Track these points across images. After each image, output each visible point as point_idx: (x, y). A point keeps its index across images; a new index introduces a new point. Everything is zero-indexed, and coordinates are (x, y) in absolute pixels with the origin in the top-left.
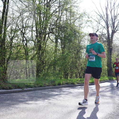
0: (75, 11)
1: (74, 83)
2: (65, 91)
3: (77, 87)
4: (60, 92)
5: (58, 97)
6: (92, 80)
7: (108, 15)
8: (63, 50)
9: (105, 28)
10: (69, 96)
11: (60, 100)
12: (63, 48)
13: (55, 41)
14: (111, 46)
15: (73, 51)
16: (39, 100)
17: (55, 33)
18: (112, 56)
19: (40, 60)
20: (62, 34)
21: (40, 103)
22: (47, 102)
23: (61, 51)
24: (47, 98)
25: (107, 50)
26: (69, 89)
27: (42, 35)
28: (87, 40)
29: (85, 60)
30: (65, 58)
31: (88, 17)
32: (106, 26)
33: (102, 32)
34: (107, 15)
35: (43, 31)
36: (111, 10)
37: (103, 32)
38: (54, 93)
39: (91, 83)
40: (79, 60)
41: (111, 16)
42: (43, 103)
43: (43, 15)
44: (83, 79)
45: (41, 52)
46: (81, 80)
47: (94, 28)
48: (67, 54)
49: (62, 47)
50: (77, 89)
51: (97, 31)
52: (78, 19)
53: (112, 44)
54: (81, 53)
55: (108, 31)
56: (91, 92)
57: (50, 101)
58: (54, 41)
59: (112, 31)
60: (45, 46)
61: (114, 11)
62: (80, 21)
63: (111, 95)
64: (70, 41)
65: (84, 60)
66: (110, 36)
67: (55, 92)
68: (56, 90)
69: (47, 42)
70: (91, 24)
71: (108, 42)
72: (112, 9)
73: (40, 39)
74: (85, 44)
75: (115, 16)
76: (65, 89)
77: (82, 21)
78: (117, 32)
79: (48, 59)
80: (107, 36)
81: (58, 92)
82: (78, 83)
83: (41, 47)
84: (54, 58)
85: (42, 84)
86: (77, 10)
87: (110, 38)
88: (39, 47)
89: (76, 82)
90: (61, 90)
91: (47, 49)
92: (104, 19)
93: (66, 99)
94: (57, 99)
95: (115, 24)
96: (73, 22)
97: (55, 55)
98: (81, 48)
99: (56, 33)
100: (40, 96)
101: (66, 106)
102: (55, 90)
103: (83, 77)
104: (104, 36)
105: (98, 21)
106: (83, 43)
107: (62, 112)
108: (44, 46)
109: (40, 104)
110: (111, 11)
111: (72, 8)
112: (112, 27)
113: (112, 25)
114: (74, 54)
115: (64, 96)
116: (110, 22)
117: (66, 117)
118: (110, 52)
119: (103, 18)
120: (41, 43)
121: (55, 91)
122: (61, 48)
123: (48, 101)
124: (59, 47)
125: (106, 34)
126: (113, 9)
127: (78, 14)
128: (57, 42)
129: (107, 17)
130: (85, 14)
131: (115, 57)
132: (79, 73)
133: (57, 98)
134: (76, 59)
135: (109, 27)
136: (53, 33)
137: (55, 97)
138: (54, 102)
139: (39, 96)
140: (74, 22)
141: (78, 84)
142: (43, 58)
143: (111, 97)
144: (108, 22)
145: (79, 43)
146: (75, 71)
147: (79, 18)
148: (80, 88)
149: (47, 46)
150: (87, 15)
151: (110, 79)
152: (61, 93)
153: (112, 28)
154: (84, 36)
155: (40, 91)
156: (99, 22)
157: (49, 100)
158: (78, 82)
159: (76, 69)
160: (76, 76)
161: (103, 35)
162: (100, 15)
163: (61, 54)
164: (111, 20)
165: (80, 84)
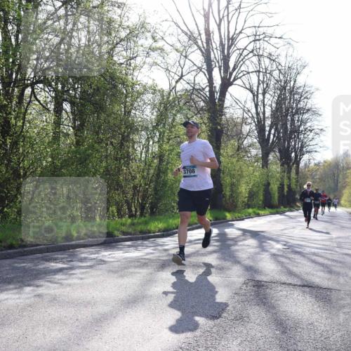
0: (116, 17)
1: (112, 232)
2: (85, 258)
3: (121, 245)
4: (71, 261)
5: (64, 277)
6: (164, 222)
7: (212, 35)
8: (79, 134)
9: (201, 70)
10: (99, 273)
11: (70, 285)
12: (78, 130)
13: (55, 109)
14: (220, 124)
15: (107, 139)
16: (7, 290)
17: (53, 83)
18: (222, 151)
19: (7, 166)
20: (76, 86)
21: (7, 299)
22: (29, 294)
23: (73, 138)
24: (32, 283)
25: (209, 135)
26: (97, 252)
27: (13, 90)
28: (149, 107)
29: (146, 164)
30: (85, 161)
31: (153, 38)
32: (205, 66)
33: (193, 82)
34: (208, 33)
35: (14, 76)
36: (220, 20)
37: (196, 82)
38: (53, 264)
39: (164, 231)
40: (128, 164)
41: (220, 36)
42: (17, 296)
43: (16, 28)
44: (140, 221)
45: (8, 141)
46: (133, 224)
47: (172, 70)
48: (91, 147)
49: (75, 125)
50: (121, 252)
51: (180, 79)
52: (122, 43)
53: (223, 117)
54: (134, 143)
55: (210, 80)
56: (162, 257)
57: (40, 289)
58: (51, 107)
59: (223, 79)
60: (23, 123)
61: (229, 22)
62: (130, 49)
63: (220, 263)
64: (99, 108)
65: (142, 165)
66: (217, 95)
67: (56, 263)
68: (59, 256)
69: (29, 111)
70: (161, 58)
71: (211, 111)
72: (223, 17)
73: (5, 102)
74: (145, 116)
75: (231, 37)
76: (84, 253)
77: (136, 48)
78: (235, 83)
79: (32, 164)
80: (208, 94)
81: (64, 263)
82: (124, 233)
83: (10, 127)
84: (50, 159)
85: (14, 238)
86: (120, 16)
87: (217, 101)
88: (5, 125)
89: (118, 230)
90: (73, 255)
91: (27, 132)
92: (198, 46)
93: (91, 280)
94: (61, 284)
95: (229, 61)
96: (109, 53)
97: (54, 150)
98: (132, 128)
99: (56, 84)
100: (8, 276)
101: (89, 303)
102: (56, 256)
103: (138, 213)
104: (199, 93)
105: (181, 50)
106: (137, 113)
107: (77, 320)
108: (20, 124)
109: (10, 301)
110: (218, 22)
111: (106, 8)
112: (222, 68)
113: (221, 63)
114: (110, 148)
115: (83, 273)
116: (216, 55)
117: (87, 336)
118: (217, 141)
119: (196, 43)
120: (10, 113)
121: (55, 260)
122: (73, 128)
123: (33, 290)
124: (66, 127)
125: (204, 89)
126: (226, 18)
127: (124, 28)
128: (58, 110)
129: (209, 40)
130: (143, 30)
131: (230, 154)
132: (127, 202)
133: (61, 279)
134: (116, 160)
135: (212, 70)
136: (46, 82)
137: (55, 277)
138: (52, 292)
139: (5, 277)
140: (112, 49)
141: (123, 237)
142: (15, 158)
143: (220, 269)
144: (212, 53)
145: (125, 114)
146: (116, 197)
147: (127, 39)
148: (129, 246)
149: (30, 123)
150: (150, 31)
151: (216, 219)
152: (72, 263)
153: (222, 71)
154: (140, 94)
155: (8, 262)
156: (184, 54)
157: (37, 286)
158: (124, 228)
159: (118, 190)
160: (119, 211)
161: (197, 90)
162: (189, 33)
163: (73, 147)
164: (218, 48)
165: (130, 234)
